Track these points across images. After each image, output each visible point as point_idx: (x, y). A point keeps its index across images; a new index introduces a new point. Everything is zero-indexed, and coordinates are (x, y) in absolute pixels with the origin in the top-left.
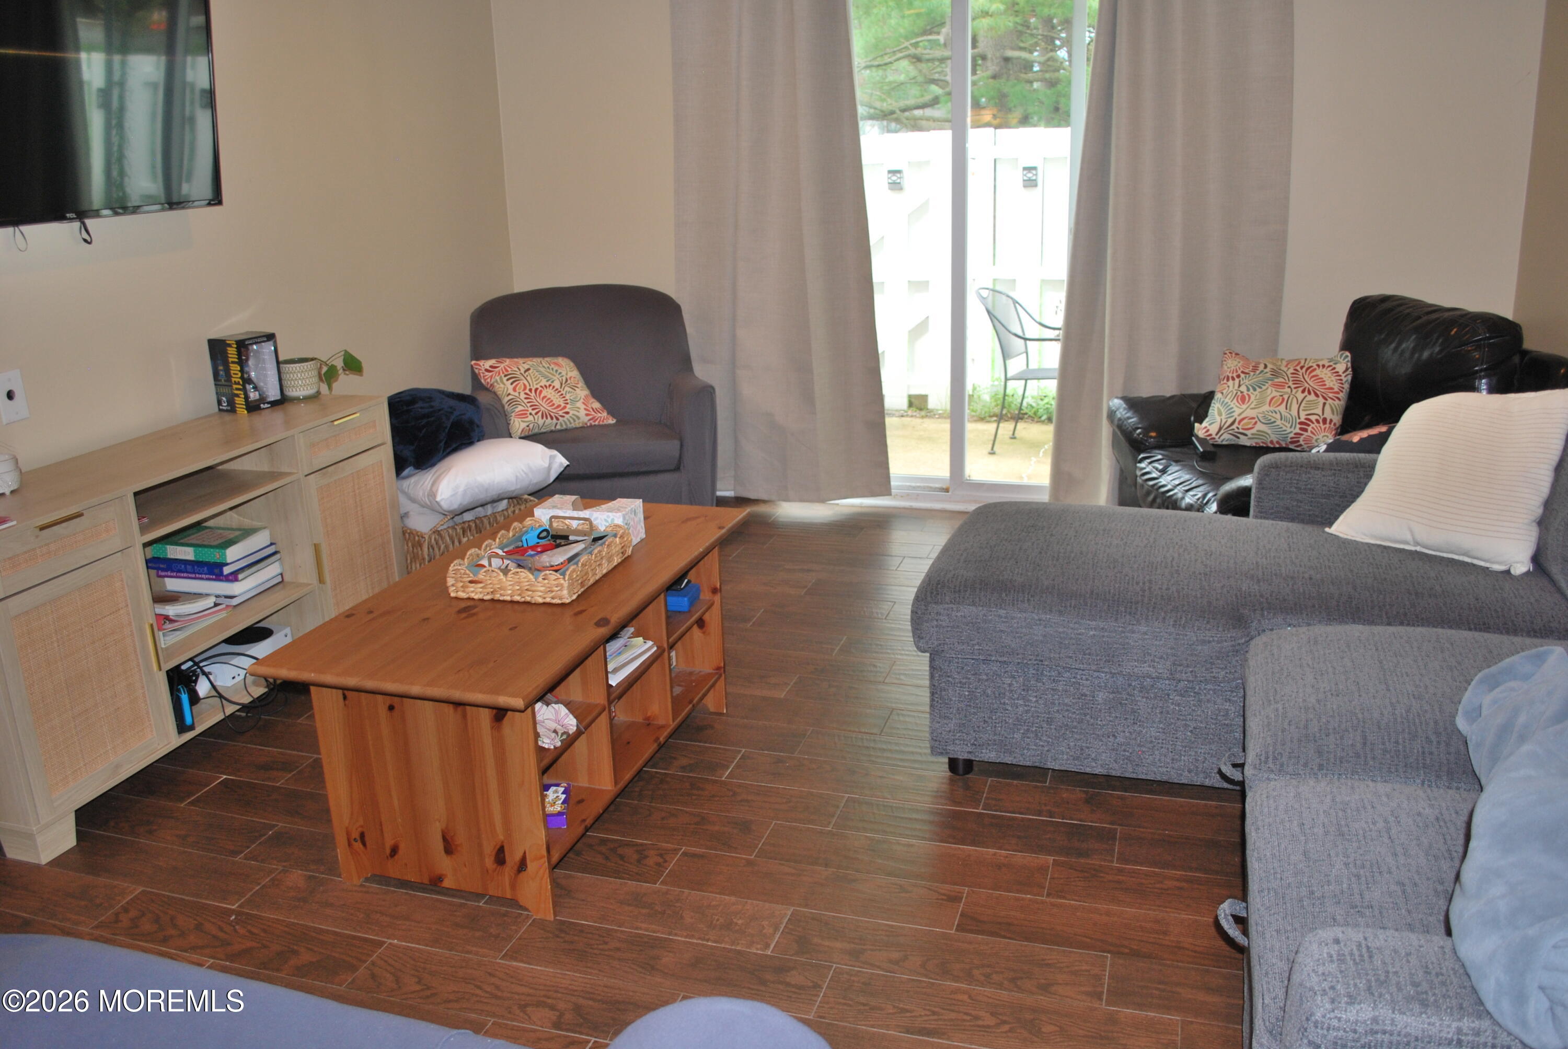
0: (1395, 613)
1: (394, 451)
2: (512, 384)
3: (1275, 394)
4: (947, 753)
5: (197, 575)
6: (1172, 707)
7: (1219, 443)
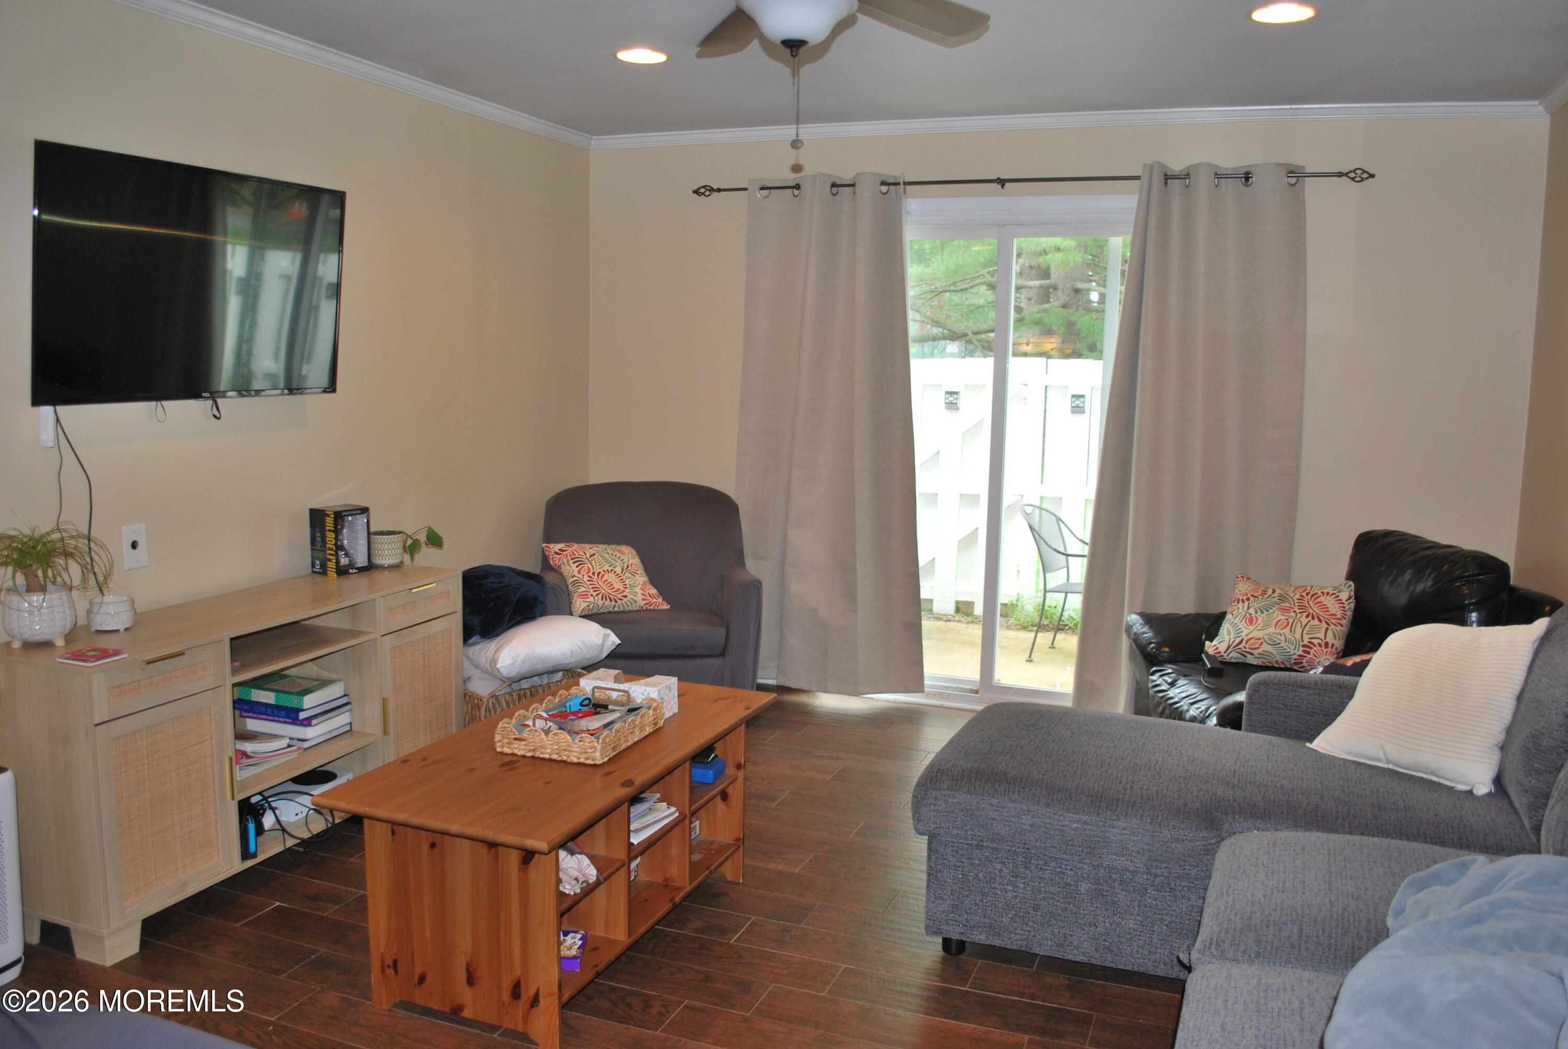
0: (1357, 823)
1: (464, 620)
2: (577, 567)
3: (1281, 617)
4: (941, 933)
5: (276, 718)
6: (1149, 901)
7: (1228, 660)
